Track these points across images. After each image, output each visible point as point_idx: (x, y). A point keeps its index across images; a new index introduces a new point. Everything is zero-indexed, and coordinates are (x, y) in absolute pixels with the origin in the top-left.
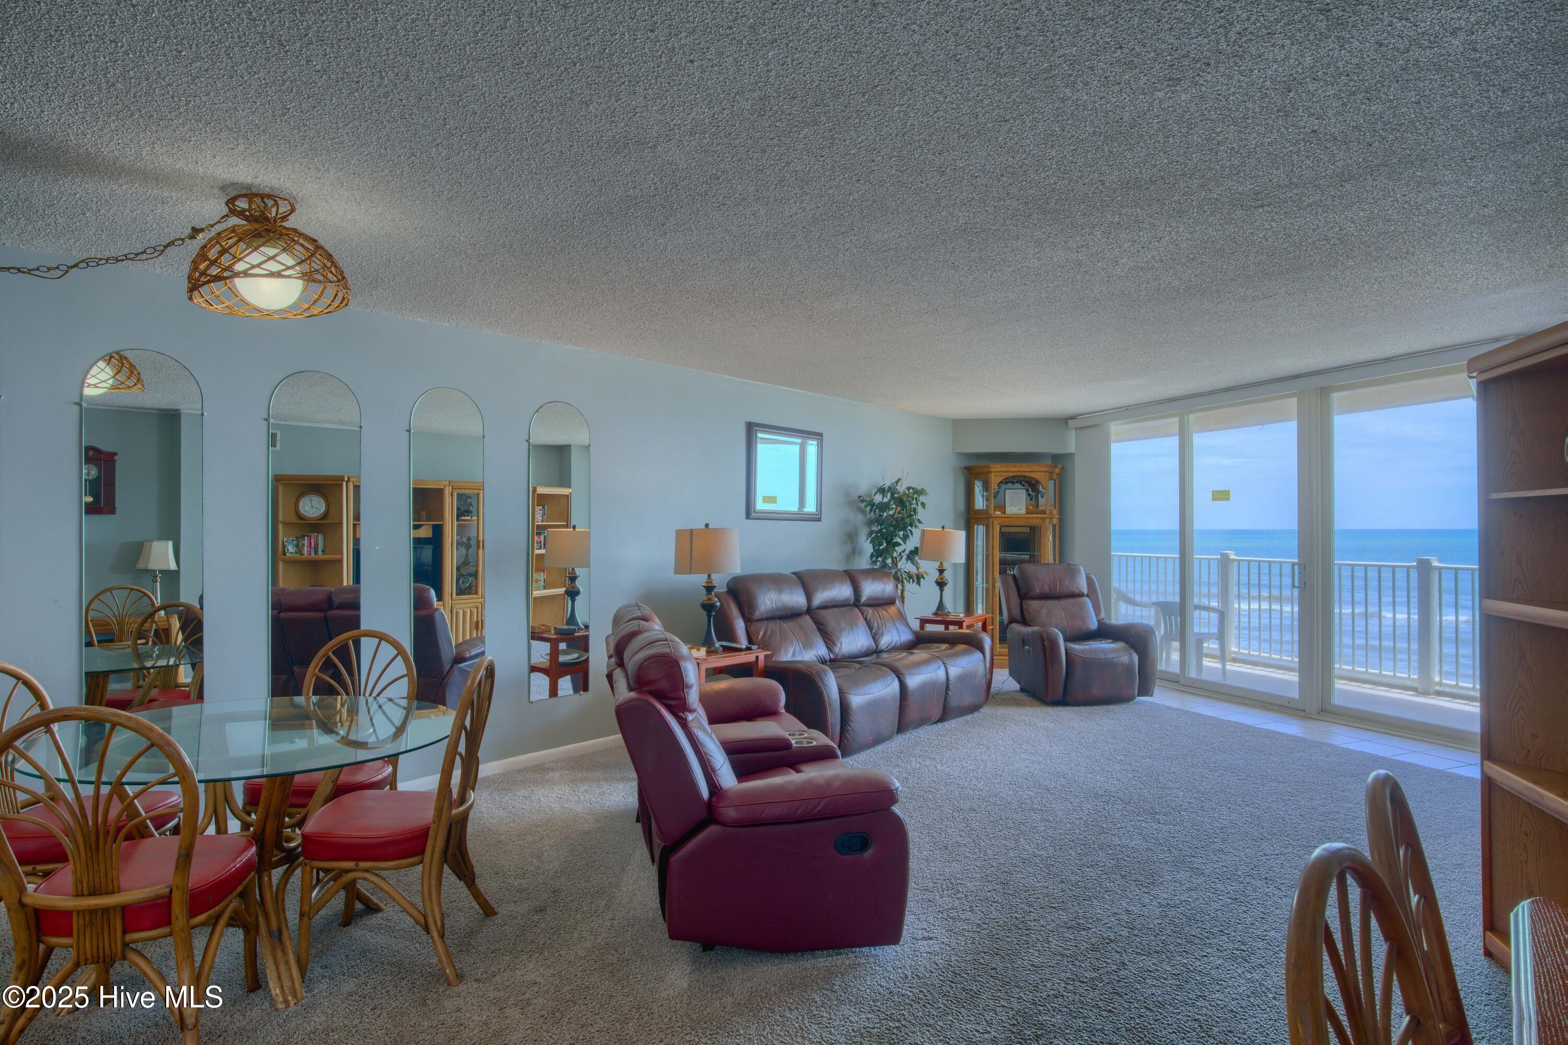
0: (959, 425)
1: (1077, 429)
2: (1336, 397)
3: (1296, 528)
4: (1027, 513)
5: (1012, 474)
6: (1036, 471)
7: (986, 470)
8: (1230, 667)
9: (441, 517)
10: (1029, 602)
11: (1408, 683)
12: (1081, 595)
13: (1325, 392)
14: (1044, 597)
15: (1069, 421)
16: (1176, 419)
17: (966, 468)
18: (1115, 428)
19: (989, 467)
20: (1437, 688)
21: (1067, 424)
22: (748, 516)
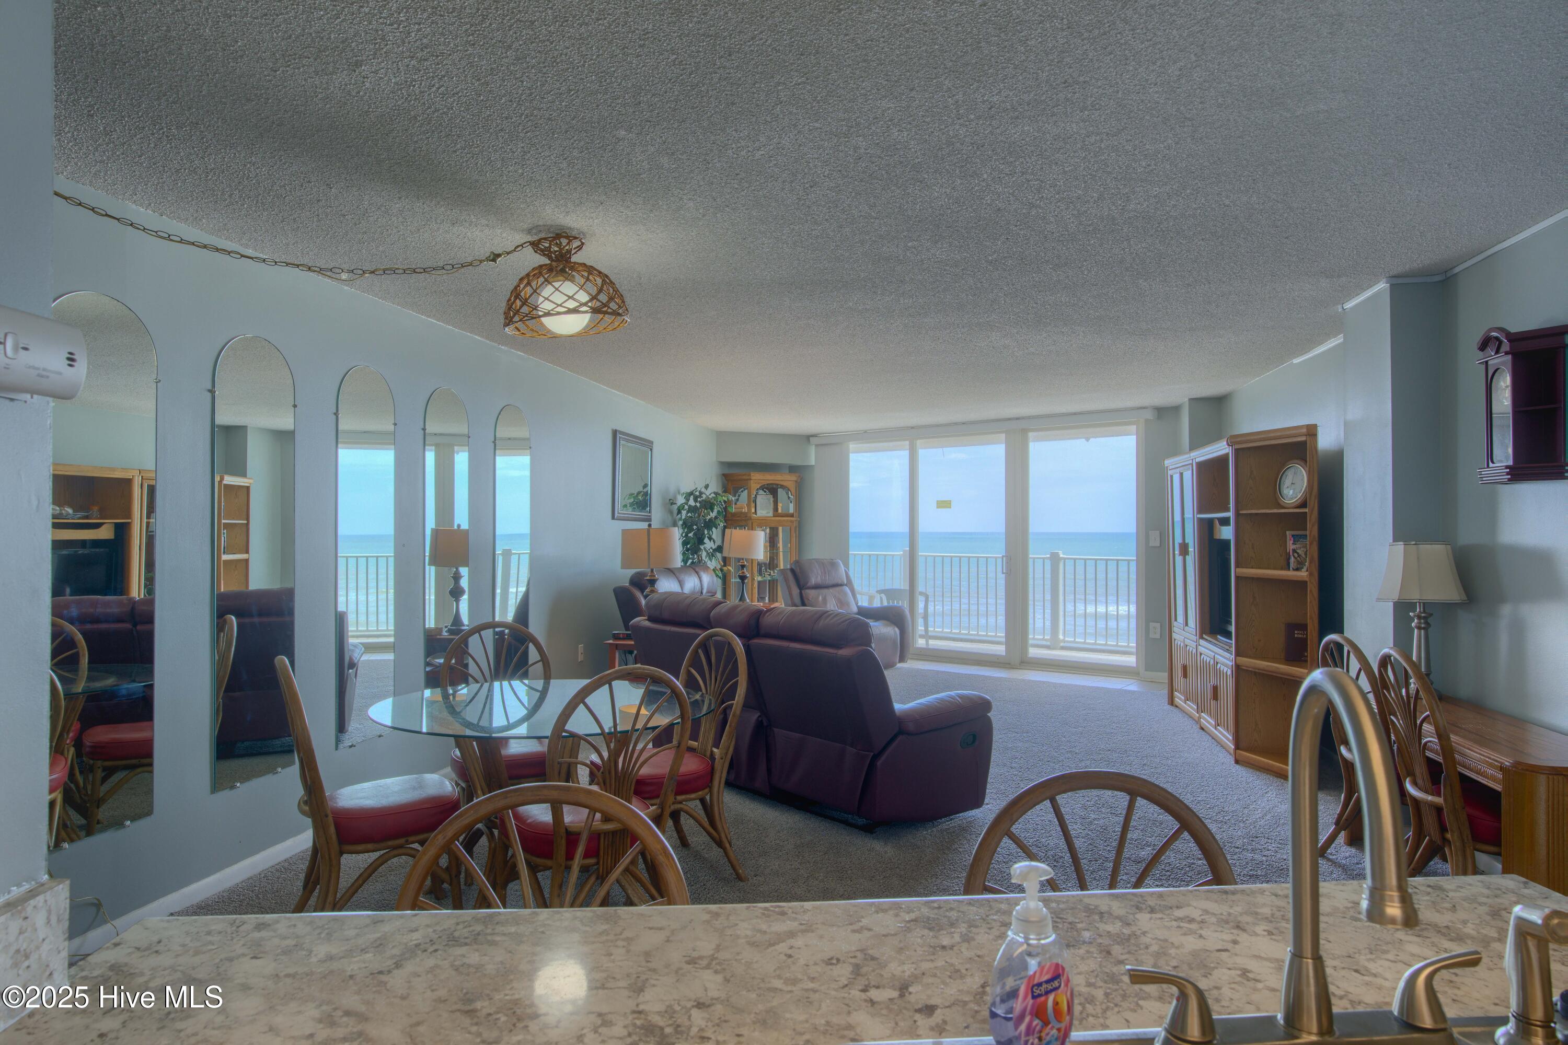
0: (722, 437)
1: (817, 445)
2: (1031, 435)
3: (1004, 530)
4: (774, 516)
5: (768, 482)
6: (788, 479)
7: (745, 477)
8: (931, 642)
9: (128, 513)
10: (808, 591)
11: (1044, 643)
12: (841, 585)
13: (1025, 431)
14: (817, 587)
15: (811, 438)
16: (907, 442)
17: (724, 475)
18: (852, 446)
19: (750, 475)
20: (1062, 644)
21: (809, 441)
22: (613, 518)
